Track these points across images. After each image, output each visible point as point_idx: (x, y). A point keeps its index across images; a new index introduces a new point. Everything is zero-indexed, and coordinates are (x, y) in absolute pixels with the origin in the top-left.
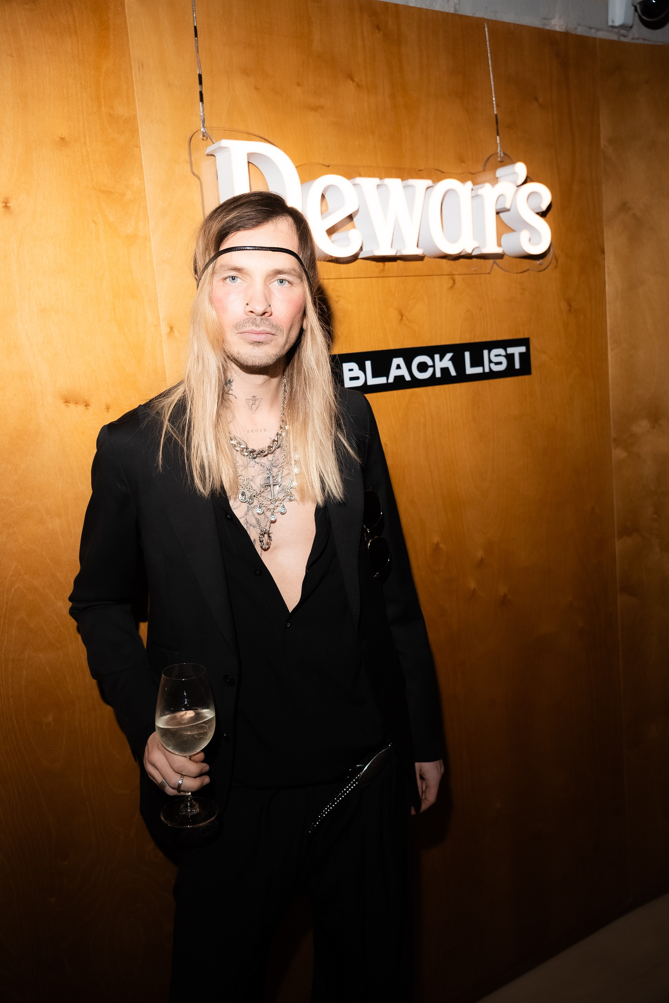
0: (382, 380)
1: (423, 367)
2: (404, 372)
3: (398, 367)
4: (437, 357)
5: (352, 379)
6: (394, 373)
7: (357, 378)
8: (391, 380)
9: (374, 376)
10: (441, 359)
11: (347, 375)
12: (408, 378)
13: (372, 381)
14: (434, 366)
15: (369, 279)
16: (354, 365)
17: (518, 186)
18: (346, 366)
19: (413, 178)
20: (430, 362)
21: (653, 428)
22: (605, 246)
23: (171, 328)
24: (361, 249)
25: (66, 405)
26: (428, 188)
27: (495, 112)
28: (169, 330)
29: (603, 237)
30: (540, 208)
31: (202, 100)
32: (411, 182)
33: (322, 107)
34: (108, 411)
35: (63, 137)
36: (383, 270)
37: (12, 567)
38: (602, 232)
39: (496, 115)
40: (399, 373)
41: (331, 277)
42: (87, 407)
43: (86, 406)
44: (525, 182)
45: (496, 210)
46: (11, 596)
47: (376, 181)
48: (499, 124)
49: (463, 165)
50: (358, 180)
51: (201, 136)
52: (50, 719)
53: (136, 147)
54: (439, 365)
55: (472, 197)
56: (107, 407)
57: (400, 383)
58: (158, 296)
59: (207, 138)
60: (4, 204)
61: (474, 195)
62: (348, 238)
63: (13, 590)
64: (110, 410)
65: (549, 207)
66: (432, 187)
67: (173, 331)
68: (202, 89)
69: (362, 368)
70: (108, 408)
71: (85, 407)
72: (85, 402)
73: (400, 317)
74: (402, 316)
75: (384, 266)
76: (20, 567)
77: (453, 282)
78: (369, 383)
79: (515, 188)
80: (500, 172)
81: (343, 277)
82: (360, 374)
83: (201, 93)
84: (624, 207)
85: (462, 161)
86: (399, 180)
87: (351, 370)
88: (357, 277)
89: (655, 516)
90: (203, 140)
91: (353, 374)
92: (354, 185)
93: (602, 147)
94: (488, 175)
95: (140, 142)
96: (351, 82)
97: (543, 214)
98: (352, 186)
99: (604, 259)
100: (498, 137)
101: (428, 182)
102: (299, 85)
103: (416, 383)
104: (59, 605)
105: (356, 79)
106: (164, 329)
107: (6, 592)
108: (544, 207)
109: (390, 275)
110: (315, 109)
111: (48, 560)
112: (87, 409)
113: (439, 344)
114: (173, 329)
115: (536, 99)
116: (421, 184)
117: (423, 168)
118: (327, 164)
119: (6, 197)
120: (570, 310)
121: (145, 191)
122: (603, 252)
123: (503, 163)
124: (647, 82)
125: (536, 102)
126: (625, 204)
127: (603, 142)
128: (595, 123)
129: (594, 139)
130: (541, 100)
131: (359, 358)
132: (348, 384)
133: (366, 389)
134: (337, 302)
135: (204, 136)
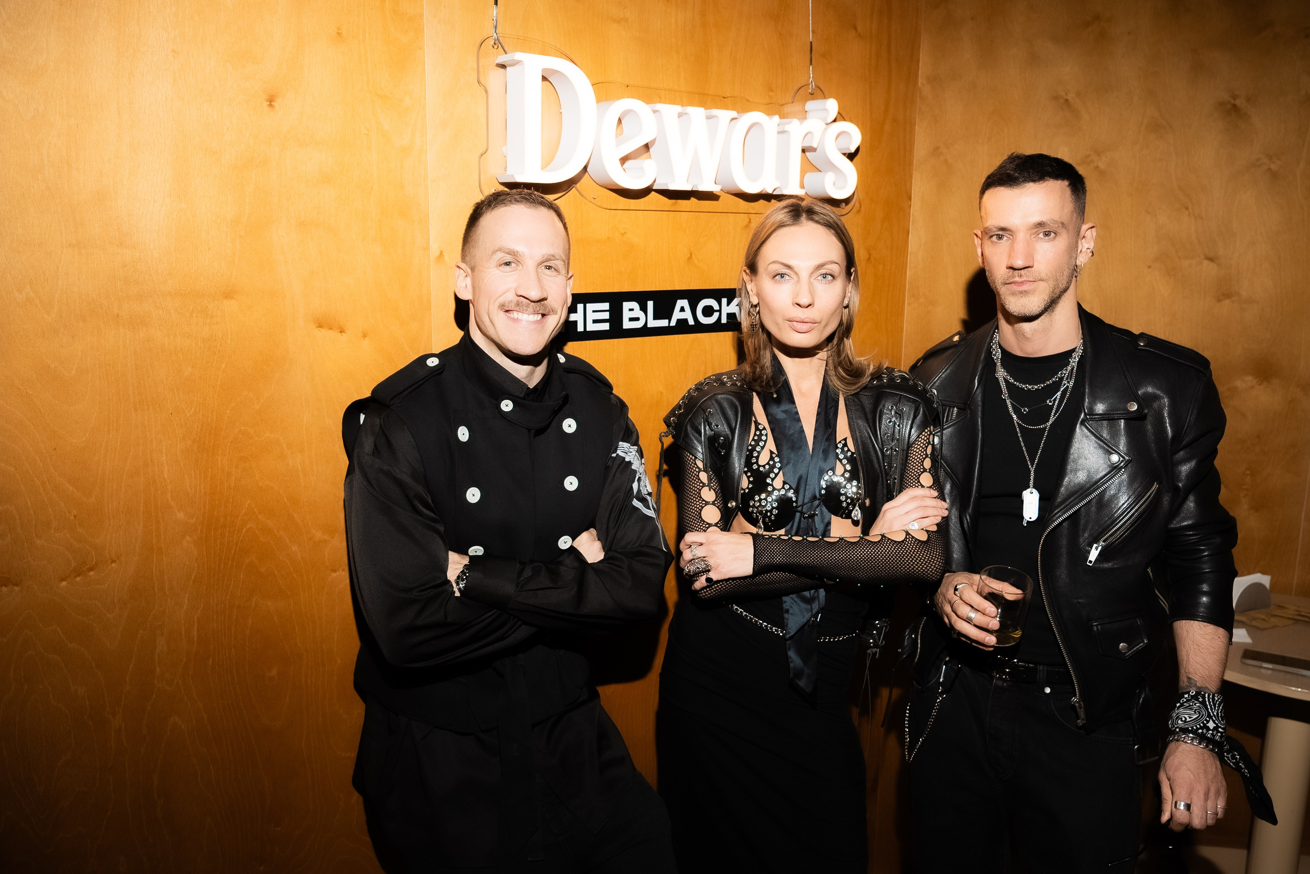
0: (663, 323)
1: (708, 311)
2: (688, 315)
3: (682, 309)
4: (724, 301)
5: (631, 319)
6: (677, 315)
7: (637, 319)
8: (673, 323)
9: (655, 318)
10: (728, 304)
11: (626, 315)
12: (691, 322)
13: (653, 323)
14: (720, 311)
16: (635, 305)
17: (827, 124)
18: (627, 305)
19: (717, 108)
20: (716, 307)
22: (913, 192)
24: (655, 181)
25: (319, 330)
26: (733, 119)
27: (811, 40)
28: (438, 254)
29: (911, 183)
30: (849, 149)
31: (496, 3)
32: (715, 112)
33: (625, 20)
34: (364, 339)
35: (340, 32)
37: (245, 505)
38: (911, 176)
39: (811, 42)
40: (682, 316)
43: (341, 332)
44: (835, 121)
45: (802, 147)
46: (241, 537)
47: (677, 109)
48: (813, 53)
49: (771, 93)
51: (493, 43)
52: (274, 673)
53: (420, 49)
54: (726, 309)
55: (779, 133)
56: (364, 335)
57: (682, 327)
58: (430, 216)
59: (498, 46)
60: (268, 103)
61: (780, 130)
62: (642, 168)
63: (245, 530)
64: (366, 338)
65: (858, 150)
66: (737, 118)
67: (443, 255)
69: (644, 309)
71: (339, 334)
72: (340, 328)
73: (689, 255)
74: (691, 254)
76: (254, 506)
77: (749, 220)
78: (649, 325)
79: (825, 126)
80: (811, 105)
82: (641, 315)
84: (936, 151)
85: (771, 90)
86: (702, 109)
87: (631, 310)
88: (647, 209)
90: (493, 47)
91: (633, 315)
92: (655, 112)
93: (919, 85)
94: (796, 107)
95: (424, 44)
97: (851, 156)
98: (652, 112)
99: (910, 206)
100: (811, 67)
101: (734, 114)
103: (699, 328)
104: (293, 549)
106: (434, 253)
107: (236, 532)
108: (853, 150)
109: (683, 210)
110: (619, 21)
111: (285, 499)
112: (342, 335)
113: (727, 288)
114: (443, 254)
115: (855, 28)
116: (724, 115)
117: (728, 95)
118: (626, 84)
119: (272, 94)
120: (869, 259)
121: (425, 98)
122: (910, 199)
123: (814, 95)
124: (972, 18)
125: (855, 31)
126: (938, 148)
127: (920, 81)
128: (913, 58)
129: (911, 76)
130: (859, 29)
131: (641, 298)
132: (627, 325)
133: (645, 331)
134: (623, 235)
135: (495, 44)
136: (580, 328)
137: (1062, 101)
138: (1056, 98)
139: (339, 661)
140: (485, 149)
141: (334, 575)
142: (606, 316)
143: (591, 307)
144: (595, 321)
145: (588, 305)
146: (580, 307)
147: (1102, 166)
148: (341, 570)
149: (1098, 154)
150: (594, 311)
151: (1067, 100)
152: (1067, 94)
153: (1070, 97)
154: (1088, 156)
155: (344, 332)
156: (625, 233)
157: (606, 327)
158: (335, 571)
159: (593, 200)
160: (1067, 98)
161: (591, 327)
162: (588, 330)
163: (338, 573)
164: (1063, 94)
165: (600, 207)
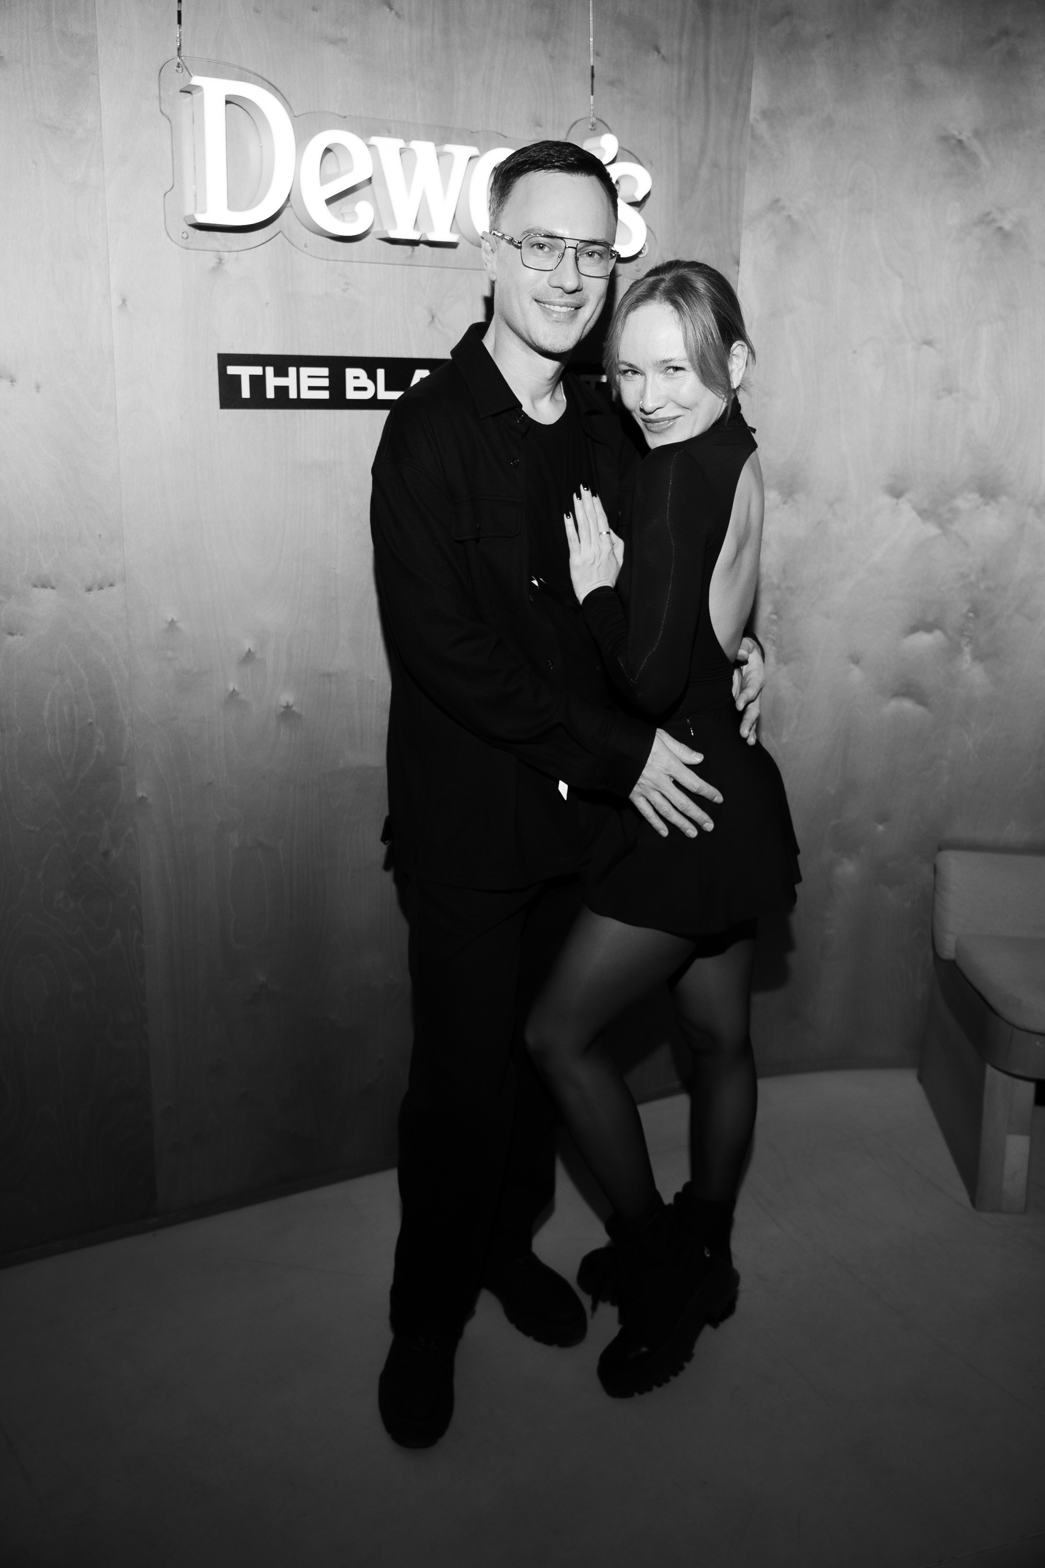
5: (357, 389)
7: (365, 389)
9: (388, 388)
11: (350, 383)
13: (383, 395)
15: (391, 266)
16: (361, 373)
18: (350, 372)
21: (785, 503)
22: (742, 255)
23: (124, 301)
24: (372, 225)
26: (471, 158)
27: (592, 64)
28: (121, 302)
29: (739, 243)
30: (634, 196)
31: (179, 22)
32: (448, 148)
33: (344, 40)
34: (38, 391)
36: (411, 257)
38: (739, 235)
39: (593, 67)
41: (339, 259)
42: (13, 383)
43: (12, 381)
44: (614, 161)
47: (400, 143)
48: (595, 79)
49: (539, 129)
50: (374, 140)
51: (176, 68)
53: (93, 74)
58: (110, 259)
59: (183, 70)
62: (354, 212)
64: (40, 390)
66: (478, 156)
67: (126, 304)
68: (181, 8)
69: (373, 377)
70: (38, 388)
71: (10, 383)
72: (11, 378)
73: (430, 319)
74: (433, 317)
75: (413, 251)
78: (380, 397)
81: (355, 259)
82: (369, 384)
83: (179, 13)
84: (775, 205)
85: (539, 125)
86: (432, 145)
87: (357, 378)
88: (374, 261)
89: (774, 617)
90: (177, 71)
91: (358, 383)
92: (369, 146)
93: (751, 120)
95: (98, 68)
96: (388, 10)
98: (366, 147)
99: (738, 272)
100: (592, 97)
101: (474, 151)
102: (314, 9)
105: (396, 7)
106: (116, 301)
108: (639, 198)
109: (421, 264)
110: (334, 42)
112: (13, 385)
114: (126, 302)
115: (657, 49)
116: (461, 152)
117: (480, 129)
118: (344, 115)
121: (101, 129)
123: (596, 131)
124: (828, 36)
125: (656, 53)
126: (777, 201)
127: (753, 115)
128: (743, 87)
129: (740, 109)
130: (663, 51)
131: (370, 365)
132: (351, 394)
133: (373, 403)
134: (344, 290)
135: (178, 67)
136: (293, 395)
137: (953, 142)
138: (945, 139)
139: (20, 730)
140: (172, 185)
141: (10, 638)
142: (325, 382)
143: (305, 371)
144: (311, 388)
145: (302, 369)
146: (292, 371)
147: (1007, 226)
148: (19, 634)
149: (1002, 211)
150: (309, 377)
151: (960, 141)
152: (960, 133)
153: (963, 137)
154: (988, 214)
155: (15, 381)
156: (347, 289)
157: (325, 395)
158: (12, 634)
159: (305, 250)
160: (960, 138)
161: (306, 394)
162: (303, 396)
163: (16, 637)
164: (956, 133)
165: (315, 257)
